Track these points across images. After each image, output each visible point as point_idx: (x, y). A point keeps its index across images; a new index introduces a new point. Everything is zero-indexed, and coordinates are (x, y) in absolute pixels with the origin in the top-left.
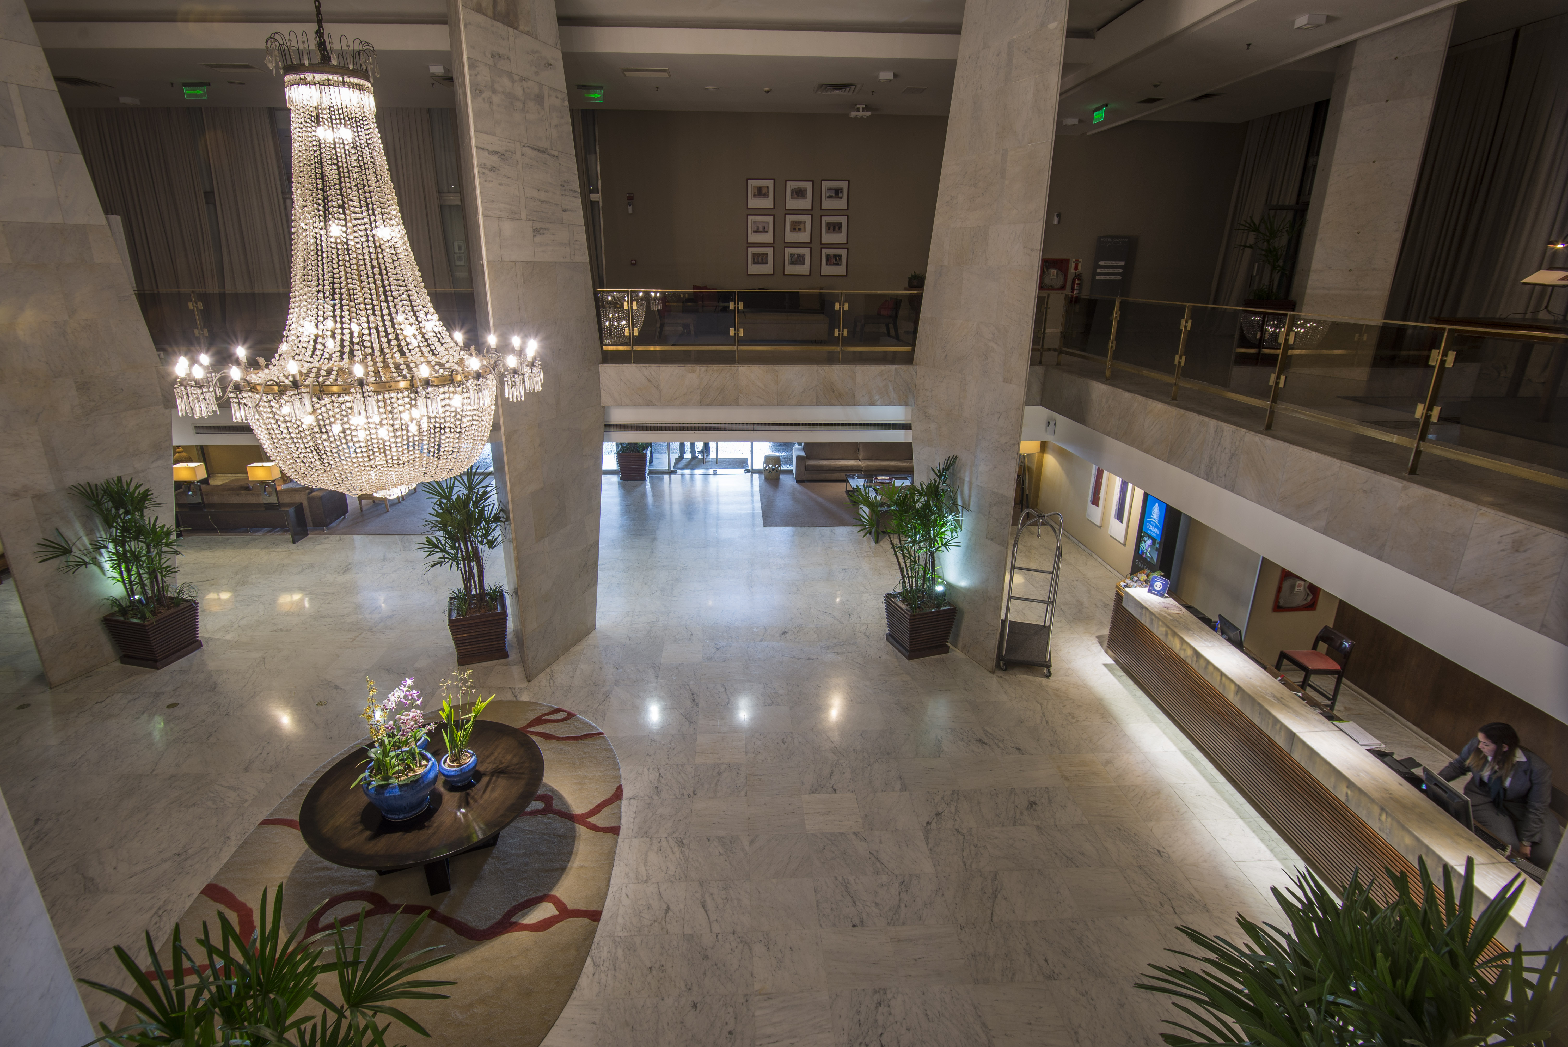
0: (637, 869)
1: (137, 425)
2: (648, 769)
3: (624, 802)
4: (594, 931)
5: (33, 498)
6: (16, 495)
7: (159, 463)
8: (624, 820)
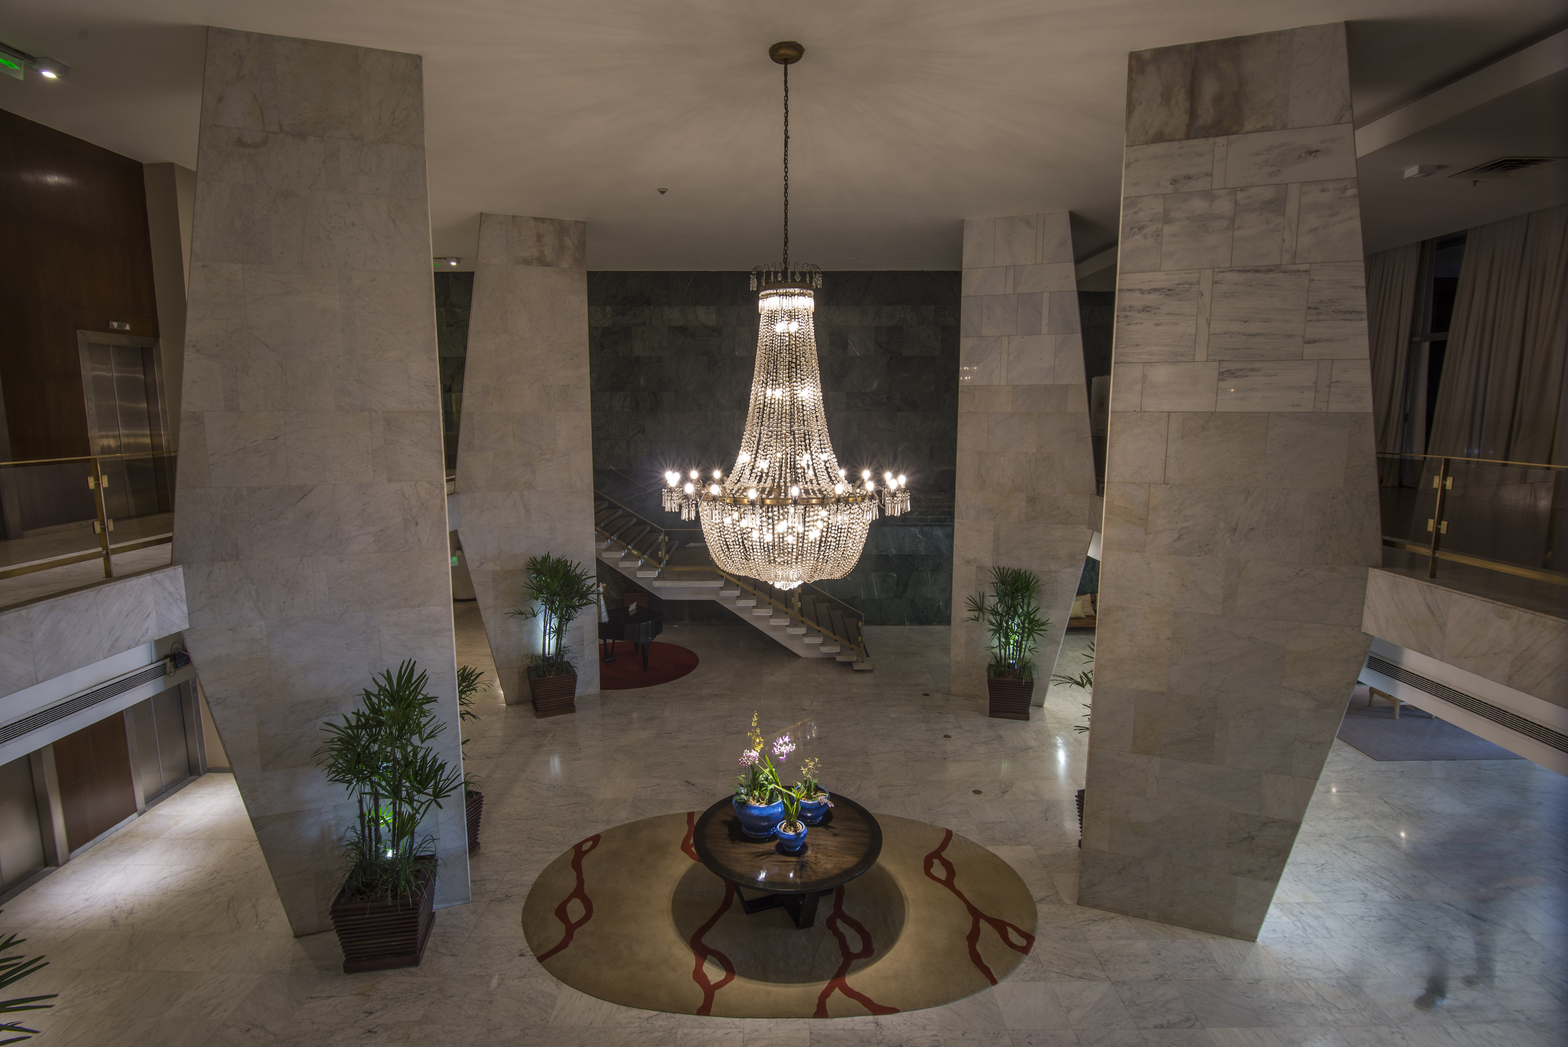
0: (764, 1038)
1: (1062, 536)
2: (936, 1035)
3: (870, 1018)
4: (684, 1010)
5: (977, 567)
6: (968, 562)
7: (1070, 570)
8: (840, 1022)
